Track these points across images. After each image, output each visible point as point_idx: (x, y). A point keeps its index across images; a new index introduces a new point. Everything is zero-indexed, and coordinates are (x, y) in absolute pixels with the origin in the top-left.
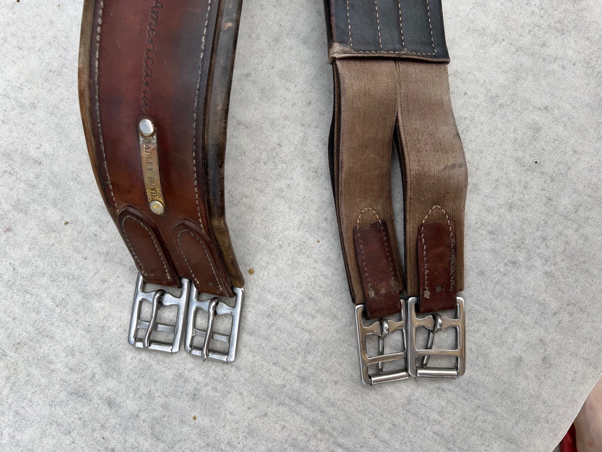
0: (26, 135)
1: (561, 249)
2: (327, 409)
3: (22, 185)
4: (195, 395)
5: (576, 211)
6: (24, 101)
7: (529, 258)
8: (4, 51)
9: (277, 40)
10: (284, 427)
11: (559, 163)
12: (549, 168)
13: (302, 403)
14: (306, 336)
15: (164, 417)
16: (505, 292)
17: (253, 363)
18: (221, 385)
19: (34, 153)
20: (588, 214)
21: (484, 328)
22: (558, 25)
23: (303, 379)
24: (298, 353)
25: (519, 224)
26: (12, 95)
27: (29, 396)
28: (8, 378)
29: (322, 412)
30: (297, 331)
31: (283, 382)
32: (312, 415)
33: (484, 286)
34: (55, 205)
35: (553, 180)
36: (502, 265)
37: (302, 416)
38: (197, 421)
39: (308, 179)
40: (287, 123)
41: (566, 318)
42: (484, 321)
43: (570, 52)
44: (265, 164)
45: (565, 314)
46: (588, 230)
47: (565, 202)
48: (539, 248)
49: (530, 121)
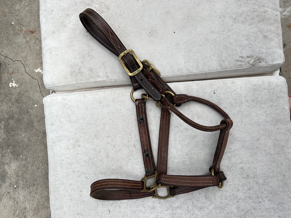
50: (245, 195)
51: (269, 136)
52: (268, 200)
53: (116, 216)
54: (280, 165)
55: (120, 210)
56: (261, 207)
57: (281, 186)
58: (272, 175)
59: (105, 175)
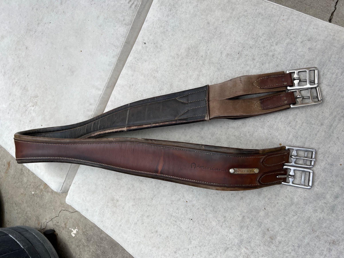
0: (234, 221)
1: (267, 41)
2: (334, 115)
3: (252, 223)
4: (331, 165)
5: (254, 38)
6: (223, 220)
7: (271, 51)
8: (207, 225)
9: (202, 137)
10: (342, 131)
11: (238, 46)
12: (240, 49)
13: (332, 124)
14: (304, 124)
15: (341, 177)
16: (284, 57)
17: (316, 143)
18: (326, 155)
19: (240, 218)
20: (255, 35)
21: (298, 62)
22: (196, 53)
23: (322, 124)
24: (311, 127)
25: (259, 56)
26: (221, 224)
27: (335, 228)
28: (327, 236)
29: (335, 117)
30: (302, 127)
31: (324, 132)
32: (337, 121)
33: (282, 64)
34: (258, 213)
35: (244, 47)
36: (274, 59)
37: (337, 124)
38: (342, 164)
39: (246, 126)
40: (227, 133)
41: (292, 35)
42: (295, 62)
43: (204, 48)
44: (241, 140)
45: (291, 36)
46: (260, 34)
47: (251, 42)
48: (267, 48)
49: (225, 57)
50: (256, 67)
51: (211, 10)
52: (276, 45)
53: (200, 216)
54: (245, 13)
55: (197, 208)
56: (279, 57)
57: (268, 23)
58: (251, 27)
59: (156, 196)
